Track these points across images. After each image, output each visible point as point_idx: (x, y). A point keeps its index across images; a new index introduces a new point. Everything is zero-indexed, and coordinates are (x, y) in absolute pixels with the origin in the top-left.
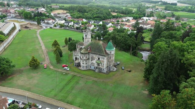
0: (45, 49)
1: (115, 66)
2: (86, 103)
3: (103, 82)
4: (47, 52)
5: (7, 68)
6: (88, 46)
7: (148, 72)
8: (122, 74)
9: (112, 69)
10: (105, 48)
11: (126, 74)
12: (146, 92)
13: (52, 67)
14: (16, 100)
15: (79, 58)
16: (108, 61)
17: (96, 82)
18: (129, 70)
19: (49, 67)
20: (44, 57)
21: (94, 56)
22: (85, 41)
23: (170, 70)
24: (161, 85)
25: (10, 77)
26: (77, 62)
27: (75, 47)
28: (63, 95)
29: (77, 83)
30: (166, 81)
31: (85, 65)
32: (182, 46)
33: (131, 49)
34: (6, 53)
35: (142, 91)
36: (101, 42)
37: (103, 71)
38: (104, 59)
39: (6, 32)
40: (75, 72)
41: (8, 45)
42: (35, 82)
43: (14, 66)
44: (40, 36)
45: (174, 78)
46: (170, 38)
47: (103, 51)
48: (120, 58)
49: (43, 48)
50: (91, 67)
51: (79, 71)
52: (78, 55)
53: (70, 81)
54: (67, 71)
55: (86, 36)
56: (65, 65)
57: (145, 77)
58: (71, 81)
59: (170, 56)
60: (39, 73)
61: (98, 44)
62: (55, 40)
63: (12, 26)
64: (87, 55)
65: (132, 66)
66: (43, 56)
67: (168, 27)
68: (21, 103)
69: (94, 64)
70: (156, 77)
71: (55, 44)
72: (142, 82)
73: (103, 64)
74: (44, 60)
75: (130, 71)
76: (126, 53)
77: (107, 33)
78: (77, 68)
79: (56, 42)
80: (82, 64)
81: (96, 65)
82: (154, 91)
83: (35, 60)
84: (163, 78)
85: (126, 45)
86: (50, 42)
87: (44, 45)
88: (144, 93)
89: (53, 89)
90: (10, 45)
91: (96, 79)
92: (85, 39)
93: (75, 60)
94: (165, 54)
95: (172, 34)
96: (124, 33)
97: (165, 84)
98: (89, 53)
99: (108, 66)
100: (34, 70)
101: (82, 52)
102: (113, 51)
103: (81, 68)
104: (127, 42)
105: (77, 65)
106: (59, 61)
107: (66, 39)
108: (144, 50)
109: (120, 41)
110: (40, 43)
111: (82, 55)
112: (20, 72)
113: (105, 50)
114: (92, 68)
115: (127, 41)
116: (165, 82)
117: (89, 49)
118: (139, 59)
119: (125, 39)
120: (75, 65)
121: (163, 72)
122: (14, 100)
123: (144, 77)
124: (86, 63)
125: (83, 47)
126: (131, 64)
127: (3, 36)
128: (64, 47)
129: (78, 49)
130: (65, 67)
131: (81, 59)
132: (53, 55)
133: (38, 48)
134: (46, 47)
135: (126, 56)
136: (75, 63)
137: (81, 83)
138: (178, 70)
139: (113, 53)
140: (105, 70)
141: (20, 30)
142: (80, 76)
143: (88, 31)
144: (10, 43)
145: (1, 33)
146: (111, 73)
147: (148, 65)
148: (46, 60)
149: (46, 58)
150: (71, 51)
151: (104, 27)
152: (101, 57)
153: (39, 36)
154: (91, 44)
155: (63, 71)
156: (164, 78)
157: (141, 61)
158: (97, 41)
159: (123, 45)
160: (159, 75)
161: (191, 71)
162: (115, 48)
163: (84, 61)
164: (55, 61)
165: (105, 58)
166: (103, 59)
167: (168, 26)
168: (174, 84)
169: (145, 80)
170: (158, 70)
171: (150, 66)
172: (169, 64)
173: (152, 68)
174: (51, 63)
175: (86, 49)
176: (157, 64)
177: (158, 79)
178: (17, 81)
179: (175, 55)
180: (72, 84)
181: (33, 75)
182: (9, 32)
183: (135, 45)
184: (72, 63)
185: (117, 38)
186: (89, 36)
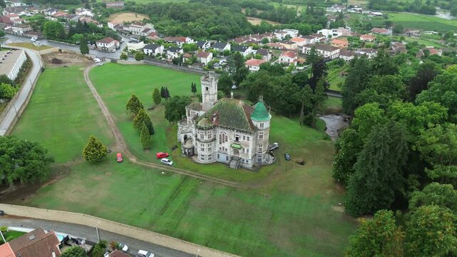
0: (109, 115)
1: (270, 152)
2: (219, 237)
3: (249, 189)
4: (118, 123)
6: (213, 112)
7: (344, 167)
8: (286, 170)
9: (265, 160)
10: (249, 116)
11: (295, 170)
12: (340, 209)
13: (133, 160)
14: (70, 236)
15: (194, 138)
16: (256, 143)
17: (235, 189)
18: (301, 160)
19: (127, 158)
20: (111, 136)
21: (227, 133)
22: (205, 100)
23: (389, 165)
24: (371, 195)
25: (47, 185)
26: (188, 145)
28: (167, 220)
29: (194, 193)
30: (381, 186)
31: (206, 153)
32: (412, 113)
33: (302, 113)
34: (21, 127)
35: (332, 207)
36: (241, 103)
37: (245, 165)
38: (248, 140)
39: (12, 75)
40: (188, 168)
41: (24, 108)
42: (103, 193)
43: (51, 160)
44: (93, 82)
45: (397, 179)
47: (245, 122)
48: (279, 133)
49: (106, 113)
50: (218, 157)
51: (196, 166)
52: (191, 132)
53: (177, 191)
54: (169, 167)
55: (207, 89)
56: (161, 153)
57: (336, 176)
58: (181, 188)
59: (388, 136)
60: (107, 173)
61: (233, 107)
62: (133, 96)
63: (21, 59)
64: (211, 131)
65: (306, 151)
66: (109, 132)
67: (380, 64)
68: (82, 242)
69: (226, 150)
70: (362, 179)
71: (135, 105)
72: (330, 188)
73: (246, 150)
74: (113, 143)
75: (302, 164)
76: (291, 122)
77: (248, 76)
78: (189, 160)
79: (134, 99)
80: (199, 151)
81: (230, 153)
82: (357, 206)
83: (96, 145)
84: (375, 182)
86: (119, 97)
87: (107, 105)
88: (335, 212)
89: (145, 210)
90: (28, 106)
91: (233, 184)
92: (205, 97)
93: (183, 141)
94: (380, 133)
95: (391, 83)
96: (286, 76)
97: (378, 193)
98: (215, 126)
99: (255, 155)
100: (95, 166)
101: (199, 124)
102: (264, 123)
103: (199, 159)
104: (292, 97)
105: (189, 153)
106: (149, 146)
107: (156, 90)
108: (329, 112)
109: (278, 95)
110: (96, 102)
111: (200, 131)
112: (66, 171)
113: (250, 121)
114: (223, 158)
115: (293, 94)
116: (379, 189)
117: (214, 119)
118: (320, 135)
119: (287, 90)
120: (185, 153)
121: (375, 170)
122: (65, 235)
123: (333, 176)
124: (210, 149)
125: (201, 113)
126: (304, 147)
127: (9, 85)
128: (153, 109)
129: (189, 119)
130: (163, 159)
131: (198, 140)
132: (130, 128)
133: (95, 113)
134: (111, 111)
135: (292, 129)
136: (185, 149)
137: (203, 195)
138: (404, 163)
139: (267, 125)
140: (250, 162)
141: (43, 70)
142: (198, 179)
143: (212, 79)
144: (27, 103)
145: (4, 79)
146: (263, 170)
147: (342, 153)
148: (118, 141)
149: (117, 138)
150: (171, 120)
152: (241, 135)
153: (89, 83)
154: (220, 107)
156: (378, 181)
157: (325, 139)
158: (232, 101)
159: (283, 103)
160: (366, 176)
161: (431, 168)
162: (270, 116)
163: (205, 144)
164: (137, 143)
165: (251, 138)
166: (246, 140)
167: (381, 60)
168: (397, 192)
169: (336, 182)
170: (364, 164)
171: (347, 155)
172: (387, 152)
173: (351, 158)
174: (130, 149)
175: (209, 117)
176: (363, 152)
177: (365, 183)
178: (63, 193)
179: (400, 134)
180: (183, 196)
181: (97, 178)
182: (19, 74)
183: (309, 105)
184: (177, 149)
185: (272, 88)
186: (214, 89)
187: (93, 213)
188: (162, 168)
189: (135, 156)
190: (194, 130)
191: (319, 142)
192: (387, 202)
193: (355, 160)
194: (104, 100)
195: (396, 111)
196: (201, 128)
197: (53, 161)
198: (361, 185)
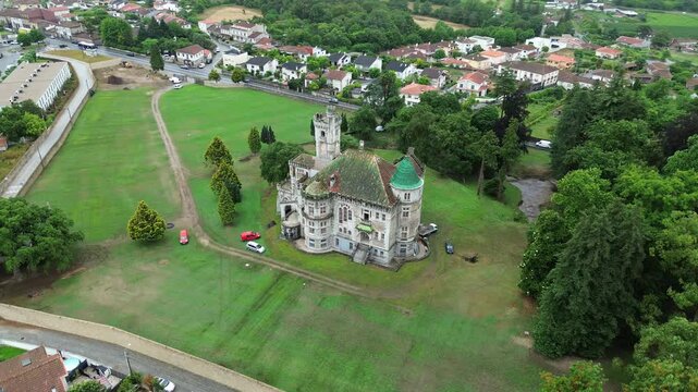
0: (180, 167)
1: (421, 239)
2: (321, 378)
3: (379, 299)
4: (190, 181)
6: (332, 170)
7: (537, 271)
8: (445, 270)
9: (412, 251)
10: (387, 180)
11: (458, 271)
12: (526, 343)
13: (205, 241)
14: (90, 362)
15: (300, 211)
16: (398, 225)
17: (356, 298)
18: (471, 255)
19: (196, 238)
20: (178, 201)
21: (351, 206)
22: (321, 151)
23: (609, 278)
24: (578, 324)
25: (69, 275)
26: (291, 222)
27: (285, 170)
28: (242, 344)
29: (292, 301)
30: (595, 311)
31: (318, 236)
32: (656, 189)
33: (482, 176)
34: (43, 182)
35: (513, 337)
36: (375, 159)
37: (378, 259)
38: (384, 219)
39: (43, 101)
40: (285, 259)
41: (55, 152)
42: (150, 292)
43: (79, 237)
44: (162, 112)
45: (623, 300)
47: (380, 191)
48: (440, 206)
50: (338, 243)
51: (299, 256)
52: (296, 202)
53: (266, 294)
54: (258, 256)
55: (323, 134)
56: (249, 233)
57: (525, 286)
58: (271, 292)
59: (610, 229)
60: (162, 261)
61: (363, 165)
62: (216, 139)
63: (63, 74)
64: (327, 202)
65: (480, 239)
66: (175, 195)
68: (107, 372)
69: (350, 232)
70: (562, 296)
71: (218, 152)
72: (513, 304)
73: (380, 236)
74: (179, 214)
75: (473, 260)
76: (464, 189)
77: (401, 112)
78: (291, 245)
79: (218, 144)
80: (307, 232)
81: (356, 238)
82: (553, 341)
83: (147, 216)
84: (584, 303)
85: (463, 158)
86: (198, 139)
87: (179, 151)
88: (517, 346)
89: (211, 324)
90: (60, 149)
91: (355, 289)
92: (320, 146)
93: (283, 214)
94: (595, 223)
95: (627, 133)
96: (458, 115)
97: (589, 321)
98: (331, 195)
99: (396, 243)
100: (145, 249)
101: (307, 190)
102: (413, 192)
103: (304, 245)
104: (468, 148)
105: (292, 235)
106: (231, 220)
107: (254, 132)
108: (527, 175)
109: (444, 145)
110: (164, 145)
111: (309, 201)
112: (100, 255)
113: (389, 189)
114: (344, 246)
115: (469, 142)
116: (589, 315)
117: (332, 183)
118: (508, 211)
119: (460, 136)
120: (286, 234)
121: (585, 283)
122: (83, 360)
123: (519, 286)
124: (323, 230)
125: (313, 173)
126: (481, 232)
127: (36, 116)
128: (248, 159)
129: (294, 180)
130: (250, 243)
131: (305, 215)
132: (207, 189)
133: (158, 164)
134: (184, 161)
135: (462, 200)
136: (286, 227)
137: (306, 304)
138: (636, 275)
139: (415, 197)
140: (386, 254)
141: (92, 93)
142: (300, 278)
143: (331, 119)
144: (60, 144)
145: (31, 107)
146: (406, 269)
148: (187, 211)
149: (186, 206)
150: (270, 181)
151: (387, 85)
152: (373, 211)
153: (158, 116)
154: (341, 164)
155: (244, 257)
156: (589, 303)
157: (516, 220)
158: (361, 155)
159: (451, 157)
160: (569, 293)
161: (680, 289)
162: (422, 181)
163: (316, 222)
164: (214, 216)
165: (389, 216)
166: (380, 219)
167: (616, 93)
168: (621, 321)
169: (524, 295)
170: (565, 273)
171: (543, 253)
172: (607, 255)
173: (549, 259)
174: (202, 222)
175: (323, 181)
176: (565, 253)
177: (568, 303)
178: (91, 289)
179: (629, 227)
180: (275, 303)
181: (145, 269)
182: (55, 99)
183: (493, 164)
184: (274, 228)
185: (434, 133)
186: (334, 134)
187: (130, 325)
188: (248, 258)
189: (209, 234)
190: (300, 199)
191: (504, 225)
192: (605, 337)
193: (552, 264)
194: (175, 142)
195: (629, 184)
196: (309, 198)
197: (82, 239)
198: (560, 308)
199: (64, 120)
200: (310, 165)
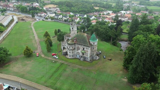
0: (37, 39)
1: (97, 55)
3: (87, 70)
4: (40, 42)
5: (4, 57)
6: (75, 38)
7: (128, 62)
8: (104, 62)
9: (95, 58)
10: (89, 39)
11: (107, 62)
12: (126, 80)
13: (43, 56)
14: (11, 86)
15: (67, 48)
16: (92, 51)
17: (81, 69)
18: (110, 59)
19: (41, 55)
21: (80, 46)
22: (72, 33)
23: (148, 62)
24: (140, 75)
25: (7, 64)
26: (65, 51)
27: (63, 38)
28: (52, 81)
29: (65, 70)
31: (71, 54)
33: (112, 40)
34: (4, 42)
35: (122, 79)
36: (86, 34)
37: (87, 60)
38: (88, 49)
39: (5, 24)
40: (63, 60)
41: (7, 35)
42: (28, 68)
43: (10, 55)
44: (34, 27)
45: (152, 68)
46: (147, 31)
47: (87, 42)
48: (102, 47)
49: (36, 38)
50: (76, 56)
51: (67, 59)
52: (66, 46)
53: (58, 69)
54: (56, 59)
55: (73, 28)
56: (54, 54)
59: (148, 49)
60: (31, 61)
61: (83, 36)
62: (46, 32)
63: (10, 18)
64: (74, 45)
65: (112, 55)
66: (36, 45)
67: (144, 21)
68: (15, 89)
69: (79, 53)
70: (136, 67)
71: (47, 35)
72: (121, 70)
73: (87, 54)
74: (37, 49)
75: (110, 60)
76: (107, 43)
77: (91, 26)
78: (65, 57)
79: (47, 33)
80: (69, 53)
81: (81, 54)
82: (133, 79)
83: (28, 49)
84: (141, 69)
85: (107, 36)
86: (42, 32)
87: (37, 35)
88: (123, 81)
89: (44, 76)
91: (81, 67)
92: (72, 32)
93: (63, 49)
94: (144, 47)
95: (149, 27)
96: (106, 26)
97: (143, 74)
98: (75, 43)
99: (91, 56)
100: (28, 58)
101: (69, 42)
102: (96, 42)
103: (68, 57)
104: (108, 34)
105: (65, 54)
106: (49, 50)
107: (56, 30)
108: (122, 40)
109: (102, 33)
110: (34, 34)
111: (69, 45)
112: (16, 59)
113: (89, 42)
114: (78, 57)
115: (108, 32)
116: (143, 72)
117: (75, 40)
118: (118, 49)
119: (106, 31)
120: (63, 54)
121: (142, 64)
122: (9, 85)
123: (123, 66)
124: (73, 53)
125: (70, 38)
126: (112, 53)
127: (2, 27)
128: (54, 37)
129: (65, 40)
130: (54, 56)
131: (68, 49)
132: (44, 45)
133: (32, 38)
134: (38, 37)
135: (107, 46)
136: (63, 52)
137: (68, 71)
138: (155, 61)
139: (96, 44)
140: (89, 58)
141: (17, 22)
142: (67, 64)
143: (74, 24)
144: (8, 34)
145: (1, 25)
146: (94, 62)
147: (127, 56)
148: (39, 49)
149: (38, 47)
150: (59, 41)
151: (88, 20)
152: (85, 47)
154: (77, 36)
156: (143, 69)
157: (120, 50)
158: (82, 34)
159: (104, 36)
160: (137, 66)
162: (98, 40)
163: (71, 51)
164: (46, 50)
165: (89, 49)
166: (87, 49)
167: (144, 19)
168: (151, 73)
169: (124, 68)
170: (137, 61)
171: (129, 57)
172: (147, 56)
173: (131, 58)
174: (42, 51)
175: (73, 40)
176: (136, 56)
177: (137, 69)
178: (13, 68)
179: (153, 48)
180: (60, 71)
181: (27, 62)
182: (8, 24)
183: (115, 37)
184: (60, 52)
185: (100, 30)
186: (75, 29)
187: (22, 77)
188: (53, 60)
189: (44, 54)
190: (67, 45)
191: (118, 51)
192: (147, 78)
193: (132, 59)
194: (37, 33)
196: (69, 44)
197: (11, 55)
198: (135, 71)
199: (10, 28)
200: (69, 36)
